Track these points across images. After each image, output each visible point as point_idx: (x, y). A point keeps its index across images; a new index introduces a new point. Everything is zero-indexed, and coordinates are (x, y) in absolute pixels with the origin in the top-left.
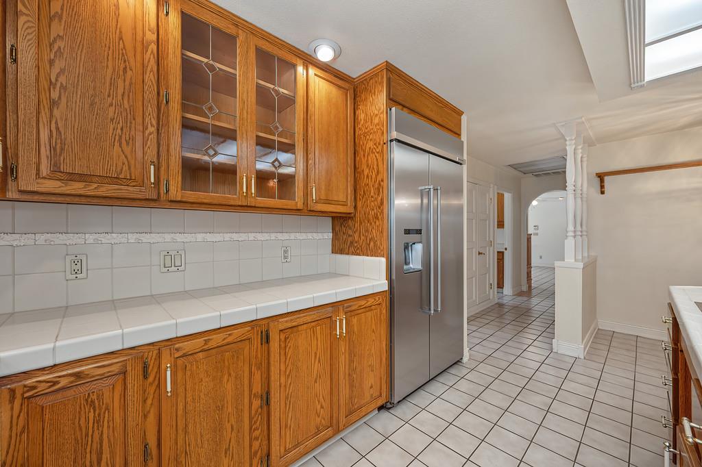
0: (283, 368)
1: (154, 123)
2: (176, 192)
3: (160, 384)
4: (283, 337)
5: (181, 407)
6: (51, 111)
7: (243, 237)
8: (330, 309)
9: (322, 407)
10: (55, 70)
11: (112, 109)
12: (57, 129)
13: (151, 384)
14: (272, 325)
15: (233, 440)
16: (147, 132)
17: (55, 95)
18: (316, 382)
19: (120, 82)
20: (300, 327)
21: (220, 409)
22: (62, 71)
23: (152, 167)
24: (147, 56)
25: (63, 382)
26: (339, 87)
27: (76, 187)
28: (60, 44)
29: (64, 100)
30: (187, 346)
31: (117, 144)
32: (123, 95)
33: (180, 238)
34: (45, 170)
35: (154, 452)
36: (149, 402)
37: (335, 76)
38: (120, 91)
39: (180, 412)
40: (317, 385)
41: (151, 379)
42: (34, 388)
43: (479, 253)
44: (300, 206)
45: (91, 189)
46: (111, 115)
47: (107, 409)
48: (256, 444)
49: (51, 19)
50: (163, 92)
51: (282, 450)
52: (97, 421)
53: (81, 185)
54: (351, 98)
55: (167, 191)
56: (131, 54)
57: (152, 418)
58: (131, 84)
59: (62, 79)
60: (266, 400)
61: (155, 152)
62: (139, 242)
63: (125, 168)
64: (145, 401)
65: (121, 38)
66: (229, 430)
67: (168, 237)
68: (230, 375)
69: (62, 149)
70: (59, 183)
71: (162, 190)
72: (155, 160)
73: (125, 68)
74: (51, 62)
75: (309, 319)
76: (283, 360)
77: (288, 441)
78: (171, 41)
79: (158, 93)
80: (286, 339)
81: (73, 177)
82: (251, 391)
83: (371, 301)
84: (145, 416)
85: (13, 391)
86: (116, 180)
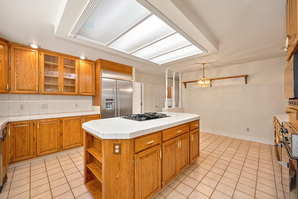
0: (66, 128)
1: (38, 78)
2: (43, 92)
3: (37, 127)
4: (66, 122)
5: (41, 132)
6: (17, 78)
7: (63, 101)
8: (80, 117)
9: (77, 138)
10: (17, 71)
11: (29, 76)
12: (18, 81)
13: (35, 127)
14: (63, 119)
15: (53, 141)
16: (36, 80)
17: (17, 75)
18: (76, 132)
19: (30, 71)
20: (71, 120)
21: (50, 134)
22: (19, 70)
23: (37, 87)
24: (36, 65)
25: (19, 124)
26: (90, 64)
27: (22, 92)
28: (18, 66)
29: (19, 76)
30: (42, 121)
31: (30, 83)
32: (31, 73)
33: (46, 101)
34: (15, 89)
35: (36, 139)
36: (35, 130)
37: (89, 61)
38: (30, 73)
39: (41, 133)
40: (76, 133)
41: (35, 126)
42: (14, 124)
43: (156, 107)
44: (77, 94)
45: (25, 92)
46: (28, 77)
47: (26, 129)
48: (59, 143)
49: (17, 61)
50: (40, 71)
51: (66, 145)
52: (25, 131)
53: (22, 91)
54: (94, 66)
55: (41, 92)
56: (32, 65)
57: (35, 133)
58: (33, 71)
59: (19, 72)
60: (61, 134)
61: (38, 84)
62: (36, 102)
63: (31, 88)
64: (34, 130)
65: (30, 62)
66: (52, 139)
67: (43, 101)
68: (52, 128)
69: (19, 85)
70: (18, 91)
71: (40, 91)
72: (38, 85)
73: (31, 68)
74: (17, 69)
75: (74, 119)
76: (66, 126)
77: (67, 143)
78: (42, 61)
79: (39, 72)
80: (67, 122)
81: (21, 90)
82: (57, 131)
83: (94, 116)
84: (34, 132)
85: (11, 124)
86: (29, 90)
